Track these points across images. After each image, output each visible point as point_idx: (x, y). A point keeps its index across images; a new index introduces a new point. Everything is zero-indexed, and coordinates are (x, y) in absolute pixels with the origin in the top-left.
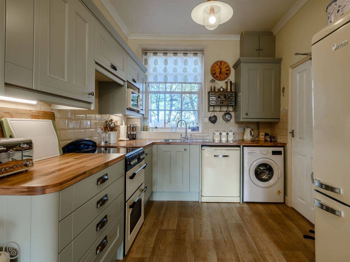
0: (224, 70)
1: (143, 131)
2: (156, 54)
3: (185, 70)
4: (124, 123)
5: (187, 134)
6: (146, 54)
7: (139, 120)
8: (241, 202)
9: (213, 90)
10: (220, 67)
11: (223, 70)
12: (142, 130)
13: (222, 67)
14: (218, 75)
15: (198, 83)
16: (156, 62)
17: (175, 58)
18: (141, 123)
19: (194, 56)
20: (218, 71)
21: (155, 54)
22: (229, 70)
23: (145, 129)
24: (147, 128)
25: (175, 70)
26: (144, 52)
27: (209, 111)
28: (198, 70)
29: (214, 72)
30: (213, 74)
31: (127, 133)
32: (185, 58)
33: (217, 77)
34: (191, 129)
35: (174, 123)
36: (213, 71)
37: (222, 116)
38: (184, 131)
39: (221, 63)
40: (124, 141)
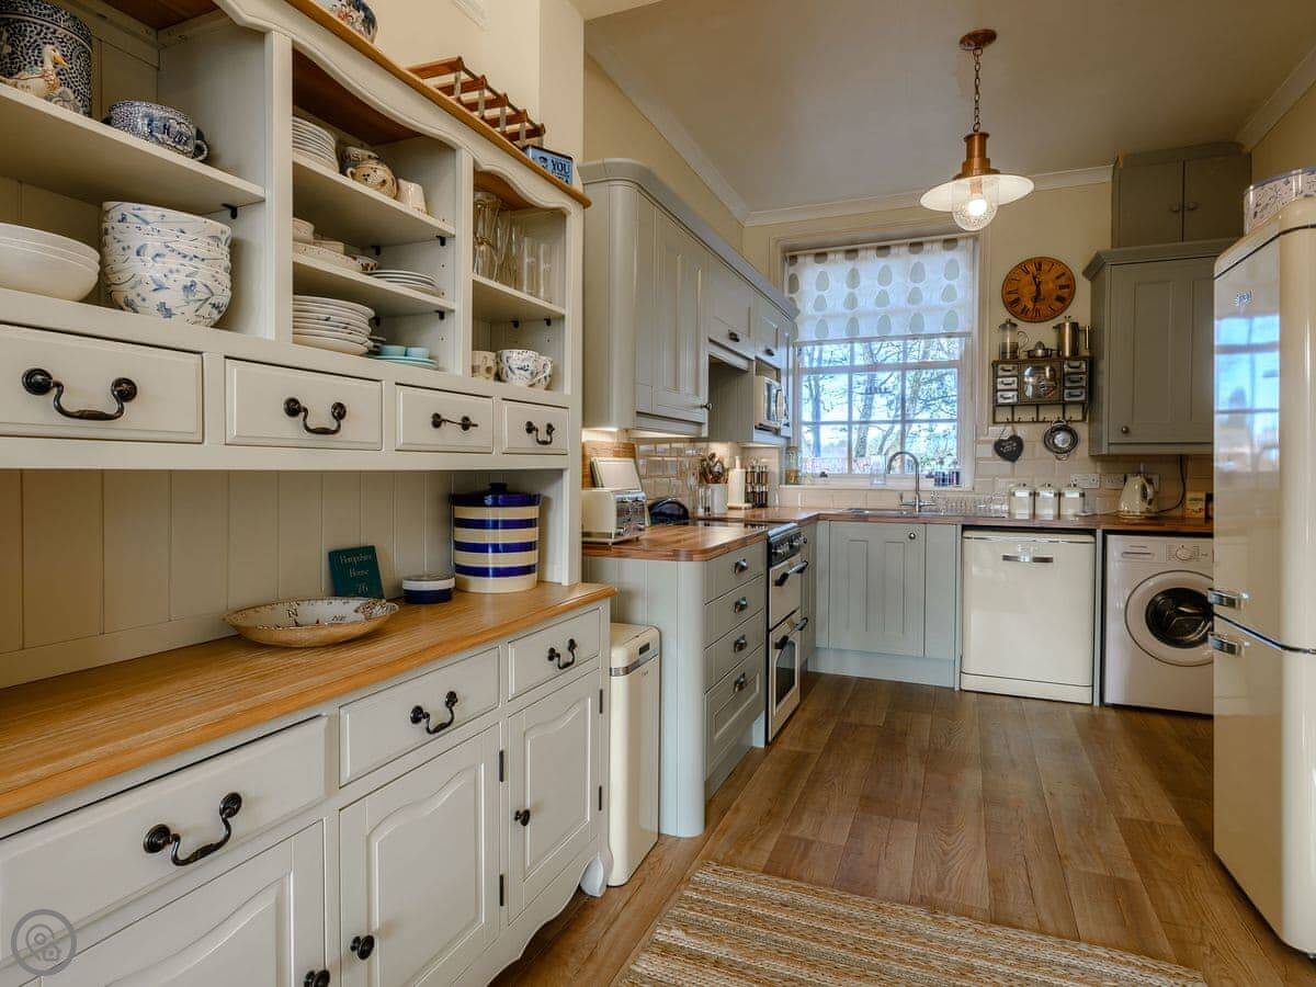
0: (1051, 285)
1: (787, 483)
2: (823, 258)
3: (914, 297)
4: (738, 463)
5: (922, 495)
6: (794, 259)
7: (776, 453)
8: (1097, 703)
9: (1008, 355)
10: (1034, 279)
11: (1049, 286)
12: (784, 481)
13: (1042, 278)
14: (1030, 306)
15: (960, 335)
16: (822, 282)
17: (882, 262)
18: (780, 462)
19: (948, 249)
20: (1028, 291)
21: (821, 256)
22: (1070, 286)
23: (792, 477)
24: (796, 477)
25: (882, 299)
26: (788, 254)
27: (995, 423)
28: (960, 294)
29: (1013, 297)
30: (1012, 304)
31: (746, 488)
32: (915, 259)
33: (1025, 311)
34: (933, 480)
35: (879, 461)
36: (1010, 293)
37: (1040, 437)
38: (911, 485)
39: (1040, 265)
40: (740, 509)
